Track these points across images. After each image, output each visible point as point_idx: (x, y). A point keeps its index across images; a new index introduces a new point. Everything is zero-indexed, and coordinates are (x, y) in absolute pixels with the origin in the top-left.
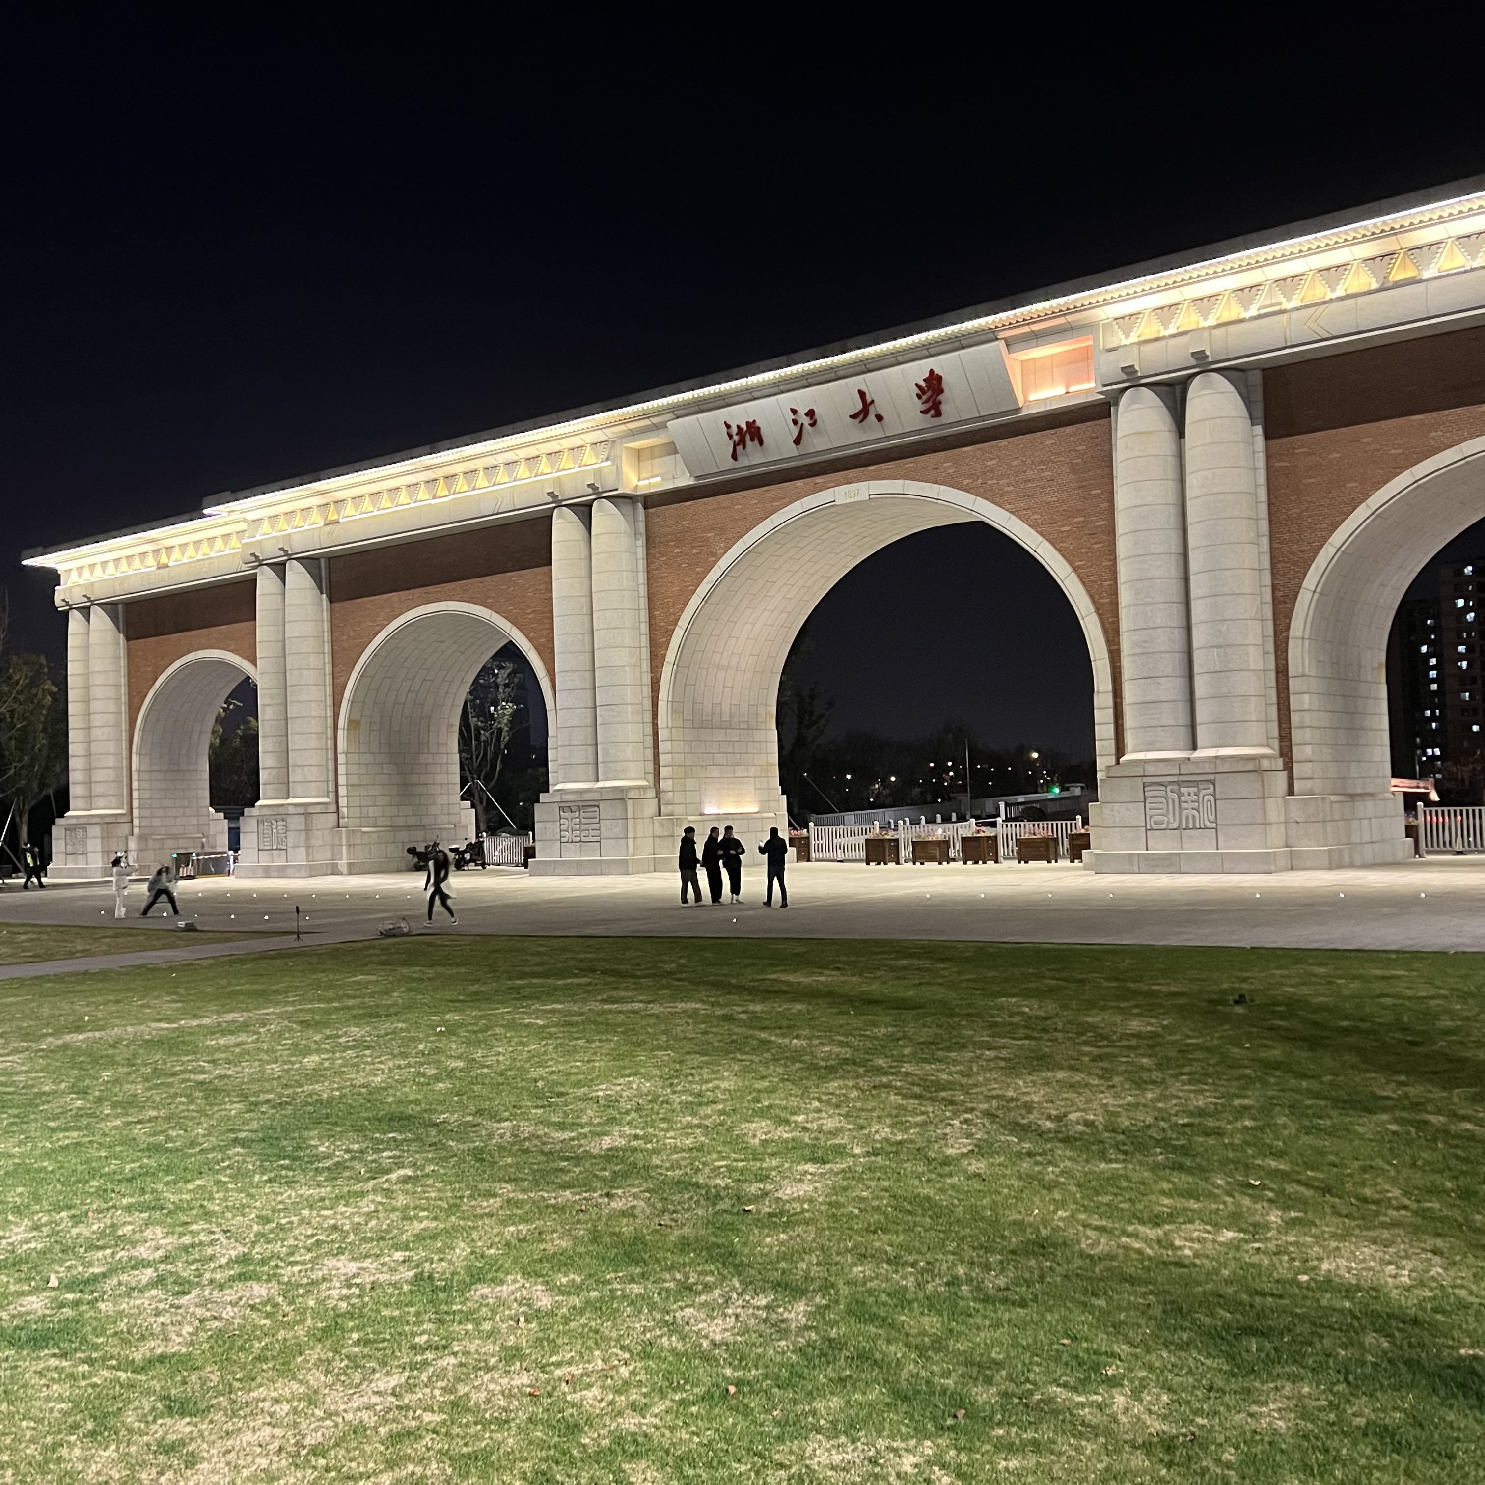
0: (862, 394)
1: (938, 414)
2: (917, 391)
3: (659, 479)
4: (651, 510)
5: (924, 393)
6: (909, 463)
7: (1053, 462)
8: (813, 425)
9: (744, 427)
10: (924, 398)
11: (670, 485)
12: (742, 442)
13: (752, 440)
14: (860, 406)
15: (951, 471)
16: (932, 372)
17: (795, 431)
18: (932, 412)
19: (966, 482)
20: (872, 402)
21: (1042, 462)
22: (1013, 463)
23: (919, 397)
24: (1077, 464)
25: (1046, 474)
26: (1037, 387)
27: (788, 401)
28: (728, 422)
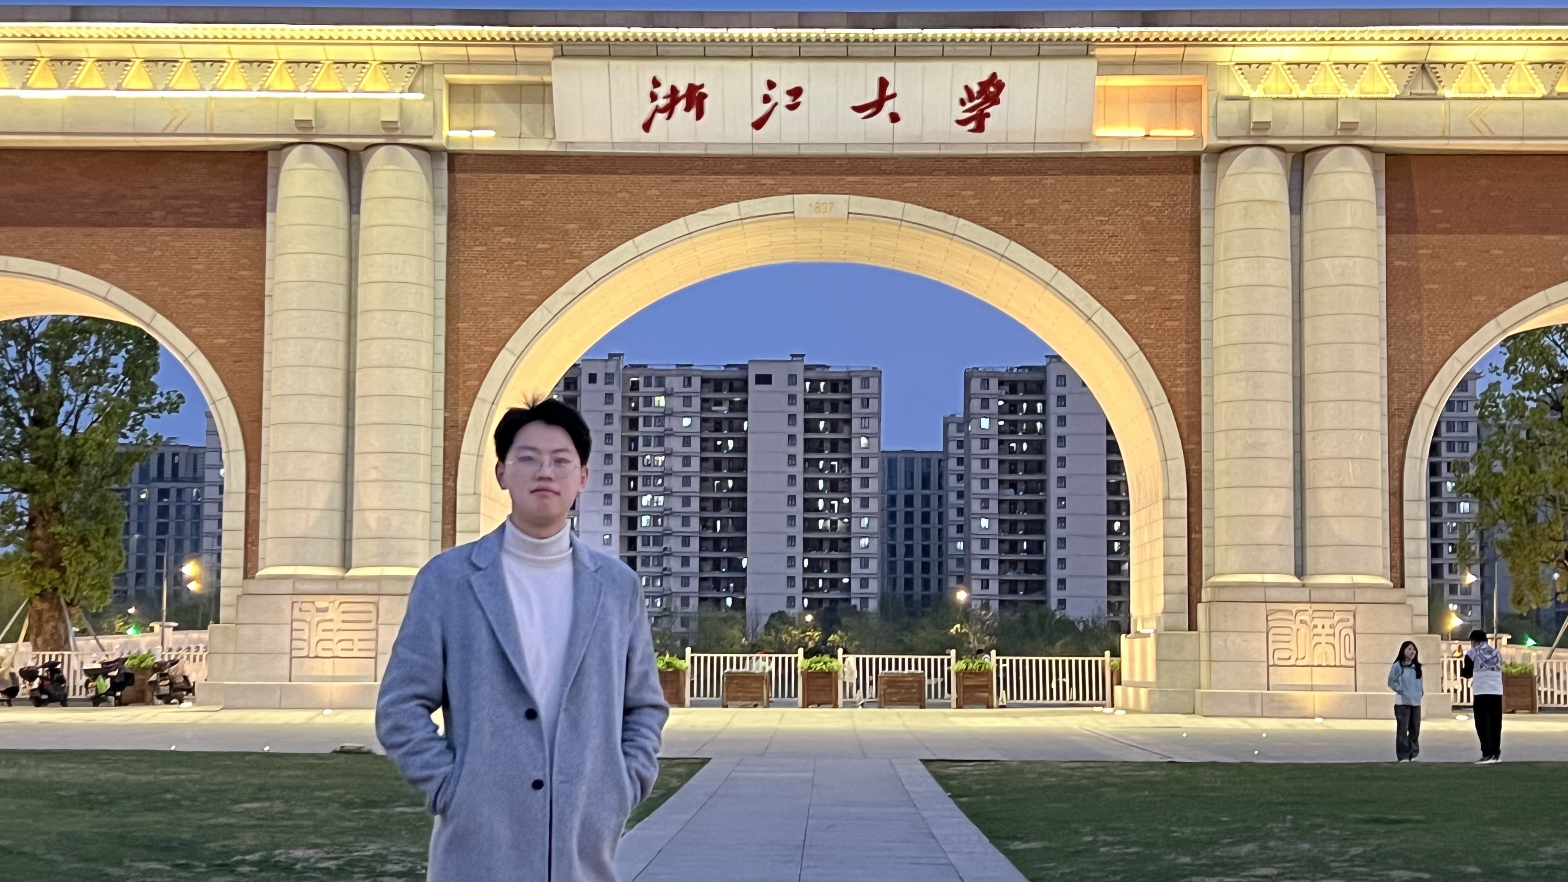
0: (883, 83)
1: (980, 128)
2: (964, 95)
3: (491, 134)
4: (460, 176)
5: (971, 98)
6: (912, 183)
7: (1117, 214)
8: (792, 107)
9: (682, 90)
10: (969, 105)
11: (511, 146)
12: (669, 110)
13: (687, 109)
14: (873, 96)
15: (972, 202)
16: (994, 75)
17: (764, 109)
18: (972, 125)
19: (995, 219)
20: (894, 96)
21: (1101, 213)
22: (1063, 208)
23: (963, 103)
24: (1149, 222)
25: (1107, 227)
26: (1108, 122)
27: (766, 70)
28: (658, 78)
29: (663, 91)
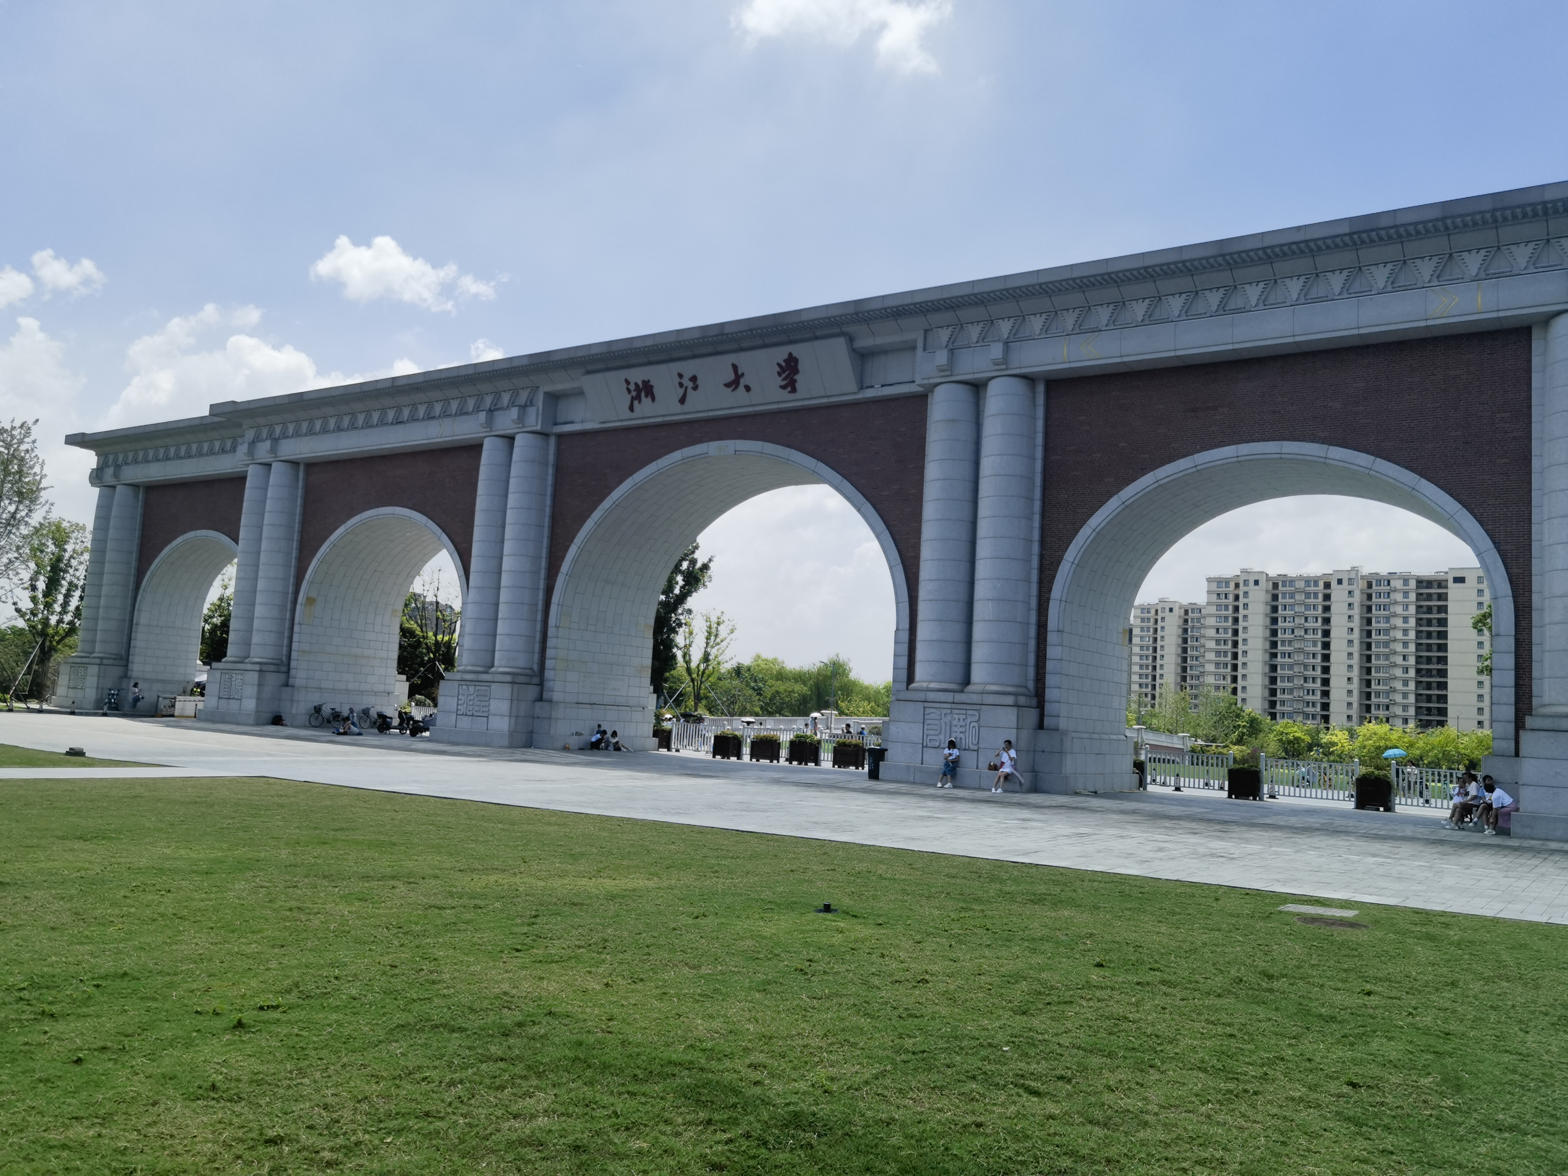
0: (735, 367)
1: (794, 390)
2: (778, 369)
4: (562, 446)
5: (783, 371)
6: (768, 429)
8: (694, 389)
9: (641, 385)
10: (783, 375)
11: (579, 428)
12: (638, 398)
13: (647, 396)
14: (732, 377)
15: (801, 438)
16: (790, 354)
17: (682, 391)
18: (789, 389)
19: (812, 449)
20: (743, 375)
23: (779, 374)
27: (676, 367)
28: (629, 379)
29: (632, 387)
